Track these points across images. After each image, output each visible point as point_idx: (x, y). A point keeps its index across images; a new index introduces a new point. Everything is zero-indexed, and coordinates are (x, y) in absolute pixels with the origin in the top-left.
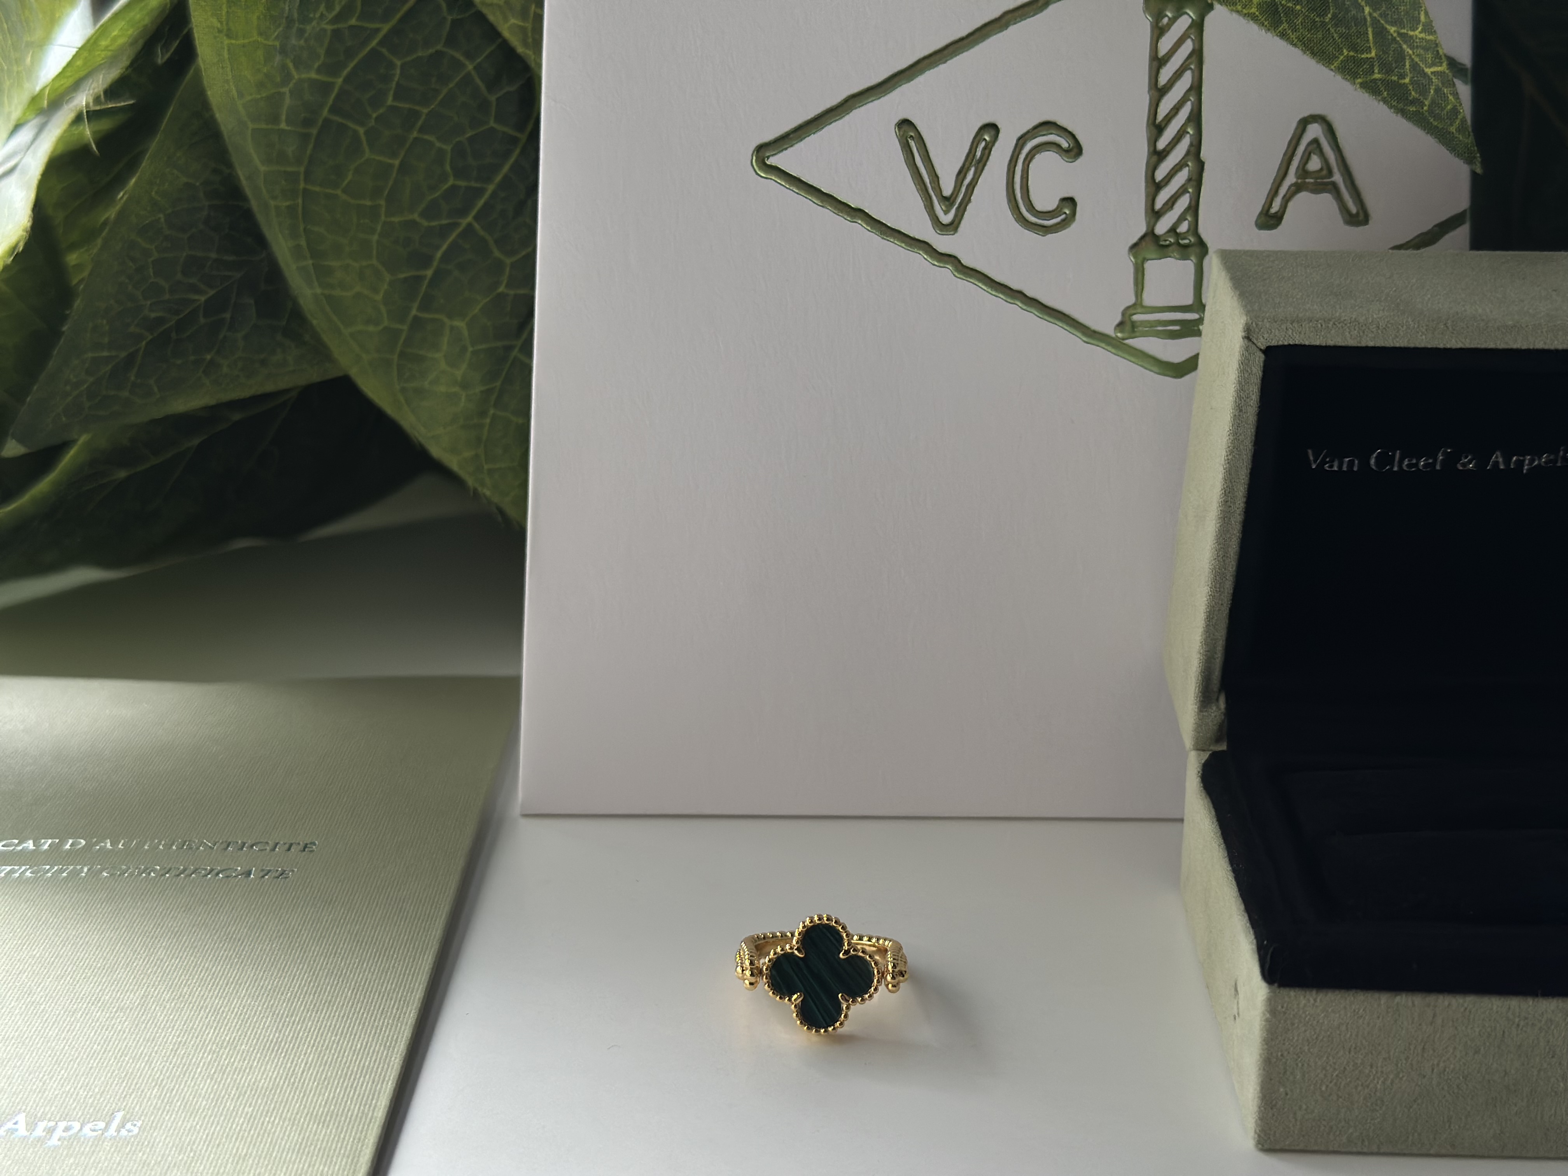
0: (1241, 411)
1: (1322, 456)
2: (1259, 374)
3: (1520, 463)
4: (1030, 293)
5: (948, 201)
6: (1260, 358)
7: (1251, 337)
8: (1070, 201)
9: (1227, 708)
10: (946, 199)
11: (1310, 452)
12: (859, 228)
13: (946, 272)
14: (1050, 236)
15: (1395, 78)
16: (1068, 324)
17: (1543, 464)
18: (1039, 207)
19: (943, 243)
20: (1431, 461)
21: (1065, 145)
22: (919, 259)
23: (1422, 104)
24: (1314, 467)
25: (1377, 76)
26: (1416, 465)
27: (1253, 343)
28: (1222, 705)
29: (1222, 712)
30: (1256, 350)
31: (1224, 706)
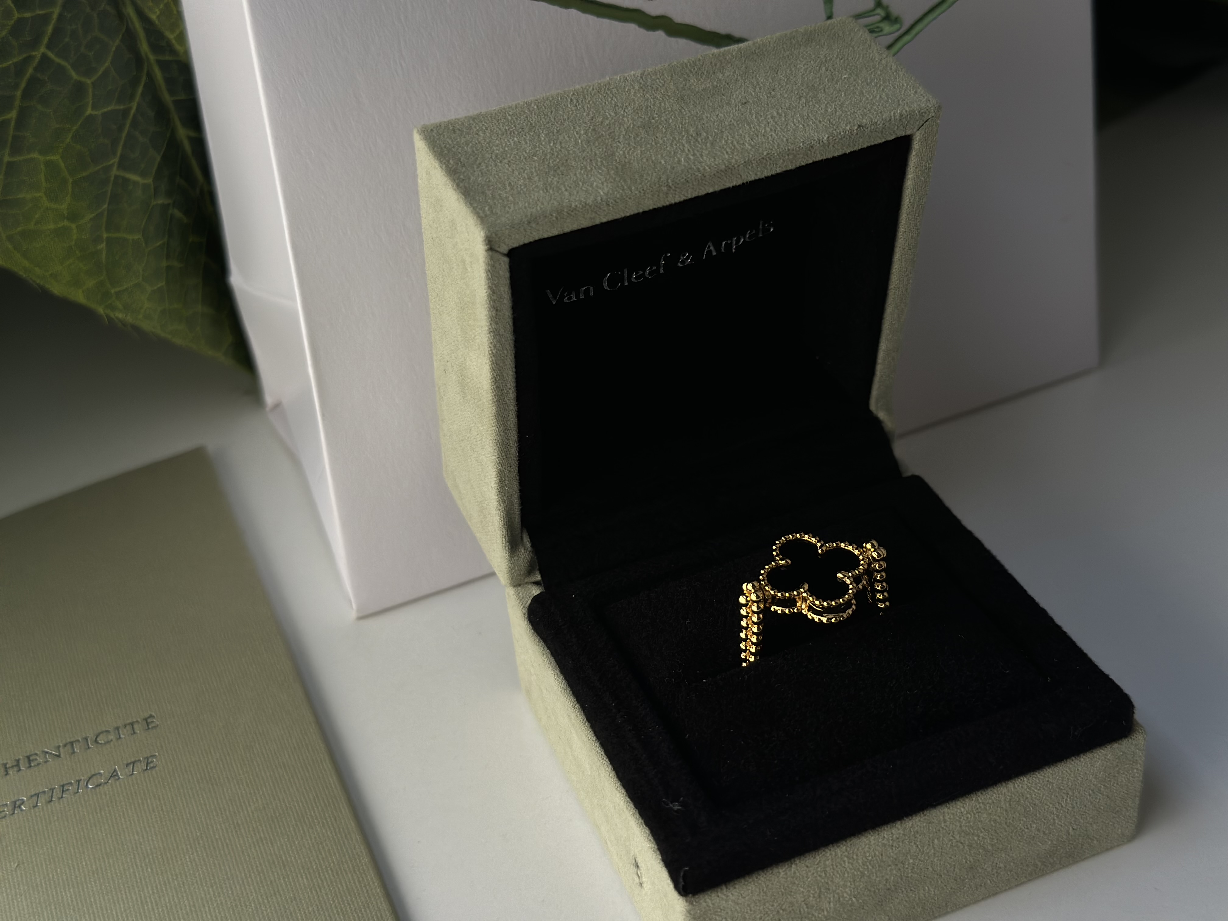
0: (497, 310)
1: (560, 293)
2: (507, 275)
3: (729, 246)
6: (504, 261)
7: (493, 246)
9: (532, 546)
11: (548, 291)
17: (747, 240)
20: (654, 268)
24: (554, 303)
26: (643, 275)
27: (497, 251)
28: (528, 545)
29: (530, 551)
30: (500, 256)
31: (530, 544)
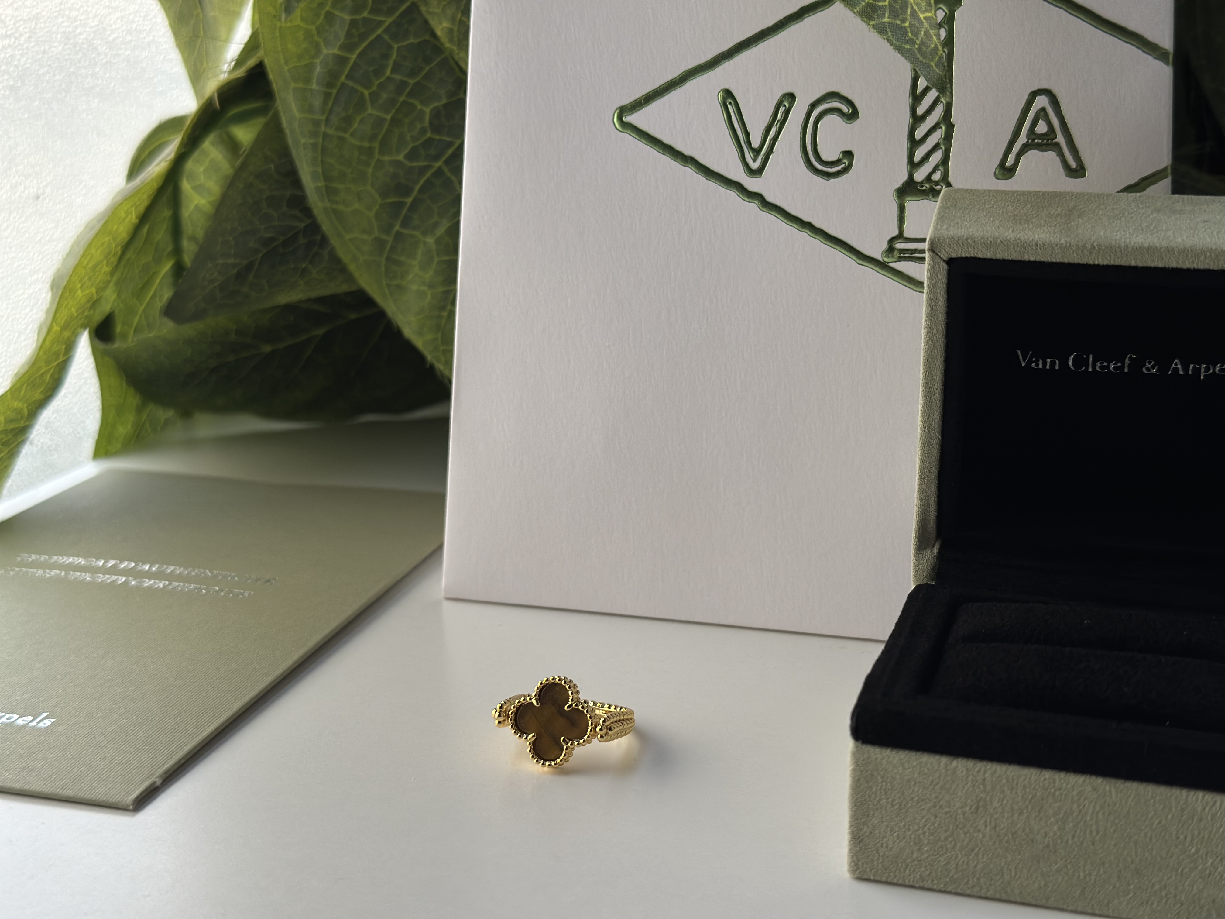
1: (1029, 356)
2: (945, 280)
3: (1197, 371)
4: (817, 224)
5: (756, 152)
6: (944, 267)
7: (935, 250)
8: (848, 154)
9: (939, 553)
10: (753, 150)
11: (1019, 352)
12: (689, 171)
13: (753, 206)
14: (832, 180)
15: (899, 22)
16: (845, 249)
17: (1217, 372)
18: (824, 157)
19: (752, 184)
20: (1119, 364)
21: (845, 109)
22: (732, 195)
23: (914, 43)
24: (1023, 364)
25: (886, 20)
26: (1108, 367)
27: (938, 255)
28: (936, 550)
29: (935, 556)
30: (940, 260)
31: (938, 551)
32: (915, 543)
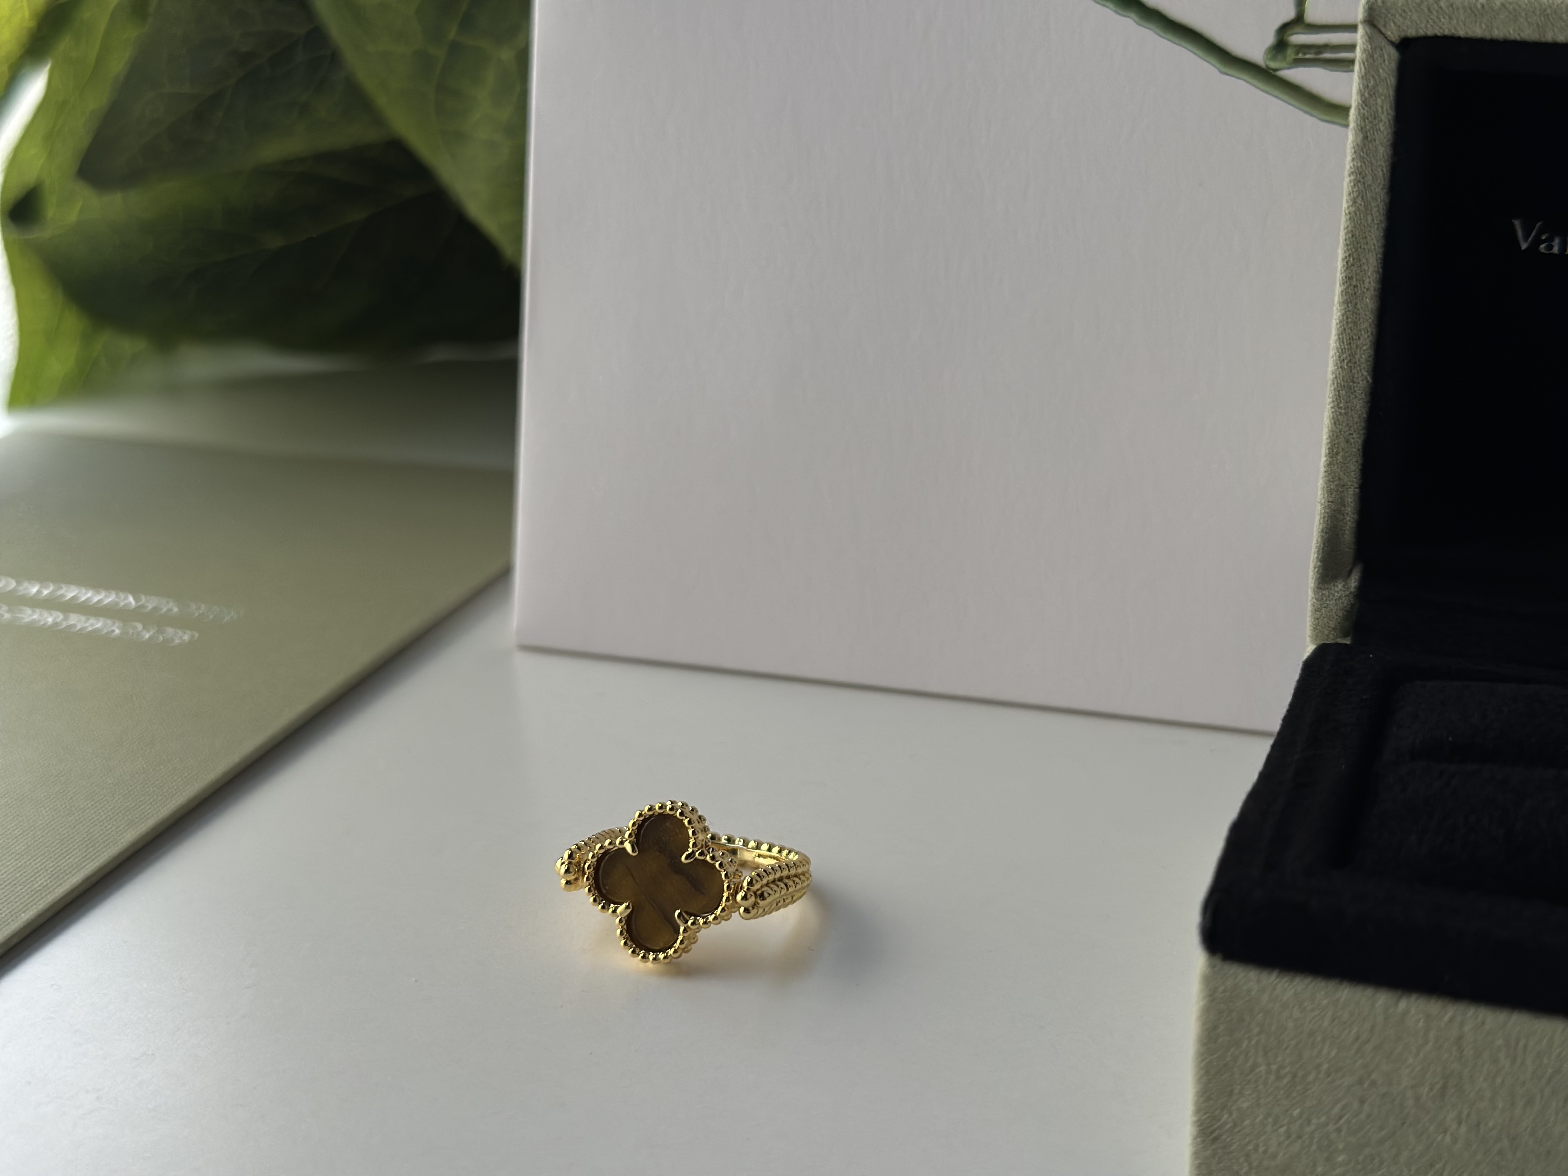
1: (1535, 231)
2: (1392, 81)
6: (1391, 55)
7: (1376, 23)
9: (1360, 588)
11: (1517, 223)
24: (1524, 246)
27: (1380, 32)
29: (1351, 593)
30: (1384, 43)
31: (1356, 584)
32: (1316, 570)
